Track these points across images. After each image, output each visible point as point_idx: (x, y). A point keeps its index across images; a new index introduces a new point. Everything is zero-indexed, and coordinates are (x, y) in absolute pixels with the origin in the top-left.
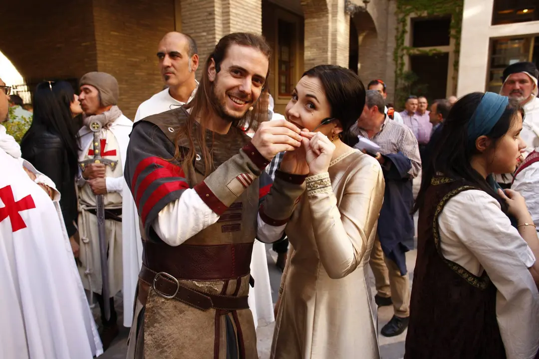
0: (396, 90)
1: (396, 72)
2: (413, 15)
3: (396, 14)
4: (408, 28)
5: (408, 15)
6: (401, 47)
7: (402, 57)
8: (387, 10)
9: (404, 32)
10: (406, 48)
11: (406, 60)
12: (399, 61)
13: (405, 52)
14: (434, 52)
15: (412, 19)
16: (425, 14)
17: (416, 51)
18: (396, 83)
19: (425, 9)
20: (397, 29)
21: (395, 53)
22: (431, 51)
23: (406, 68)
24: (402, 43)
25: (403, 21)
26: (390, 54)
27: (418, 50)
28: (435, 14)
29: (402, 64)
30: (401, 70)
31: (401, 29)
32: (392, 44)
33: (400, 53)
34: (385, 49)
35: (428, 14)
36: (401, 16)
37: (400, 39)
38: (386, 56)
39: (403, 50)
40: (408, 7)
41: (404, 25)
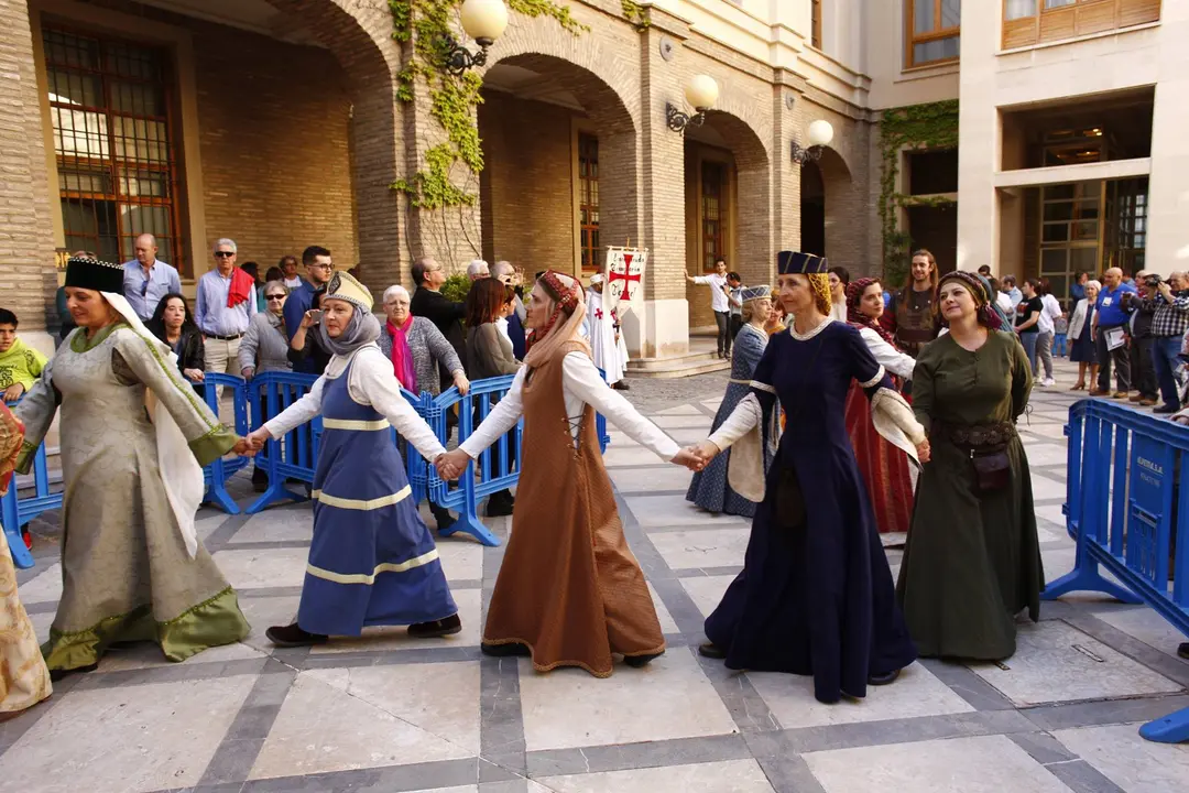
0: (884, 260)
1: (884, 232)
2: (905, 147)
3: (880, 145)
4: (899, 166)
5: (898, 147)
6: (891, 194)
7: (892, 209)
8: (866, 141)
9: (893, 172)
10: (898, 196)
11: (898, 212)
12: (888, 217)
13: (896, 201)
14: (940, 201)
15: (905, 153)
16: (923, 145)
17: (912, 201)
18: (885, 250)
19: (924, 138)
20: (883, 167)
21: (882, 203)
22: (933, 199)
23: (899, 227)
24: (892, 189)
25: (893, 156)
26: (873, 205)
27: (915, 199)
28: (938, 145)
29: (894, 220)
30: (891, 228)
31: (888, 168)
32: (876, 190)
33: (888, 203)
34: (866, 198)
35: (928, 144)
36: (888, 148)
37: (888, 182)
38: (869, 209)
39: (892, 199)
40: (899, 136)
41: (894, 161)
